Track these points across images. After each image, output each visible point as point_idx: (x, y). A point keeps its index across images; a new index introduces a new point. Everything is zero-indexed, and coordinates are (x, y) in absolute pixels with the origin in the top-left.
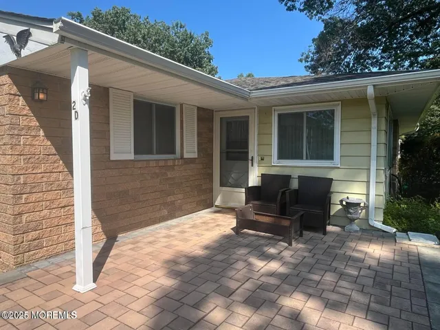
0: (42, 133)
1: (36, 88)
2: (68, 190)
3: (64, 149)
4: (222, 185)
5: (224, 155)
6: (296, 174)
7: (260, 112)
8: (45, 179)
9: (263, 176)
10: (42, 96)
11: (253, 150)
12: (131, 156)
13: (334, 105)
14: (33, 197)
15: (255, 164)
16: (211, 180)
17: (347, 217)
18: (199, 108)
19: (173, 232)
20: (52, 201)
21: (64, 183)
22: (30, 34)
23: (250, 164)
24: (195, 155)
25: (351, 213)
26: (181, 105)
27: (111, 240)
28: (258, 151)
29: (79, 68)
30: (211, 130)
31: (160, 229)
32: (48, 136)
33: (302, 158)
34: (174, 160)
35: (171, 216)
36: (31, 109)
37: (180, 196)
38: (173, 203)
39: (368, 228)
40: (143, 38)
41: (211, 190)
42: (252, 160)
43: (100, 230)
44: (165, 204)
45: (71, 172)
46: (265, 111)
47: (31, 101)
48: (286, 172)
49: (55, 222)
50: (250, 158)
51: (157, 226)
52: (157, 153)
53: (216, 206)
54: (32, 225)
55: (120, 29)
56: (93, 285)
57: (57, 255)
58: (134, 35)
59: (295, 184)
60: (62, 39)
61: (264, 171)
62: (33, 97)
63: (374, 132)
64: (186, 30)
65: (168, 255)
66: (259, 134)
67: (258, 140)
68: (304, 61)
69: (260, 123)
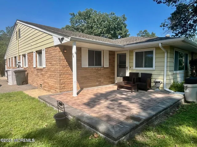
0: (65, 60)
1: (64, 50)
2: (71, 75)
3: (70, 64)
4: (117, 76)
5: (119, 66)
6: (140, 72)
7: (130, 52)
8: (66, 72)
9: (130, 73)
10: (65, 51)
11: (127, 65)
12: (87, 66)
13: (153, 49)
14: (63, 76)
15: (128, 69)
16: (114, 74)
17: (156, 87)
18: (109, 51)
19: (99, 89)
20: (67, 77)
21: (70, 73)
22: (64, 38)
23: (126, 69)
24: (108, 66)
25: (156, 85)
26: (103, 50)
27: (82, 89)
28: (129, 65)
29: (74, 46)
30: (114, 58)
31: (96, 88)
32: (66, 61)
33: (143, 67)
34: (101, 68)
35: (100, 85)
36: (63, 55)
37: (103, 79)
38: (100, 81)
39: (164, 90)
40: (97, 20)
41: (114, 78)
42: (127, 68)
43: (79, 86)
44: (98, 81)
45: (72, 70)
46: (131, 51)
47: (63, 53)
48: (137, 72)
49: (68, 83)
50: (126, 67)
51: (95, 87)
52: (95, 66)
53: (116, 83)
54: (63, 83)
55: (88, 18)
56: (77, 96)
57: (69, 91)
58: (93, 20)
59: (140, 76)
60: (71, 40)
61: (131, 71)
62: (63, 52)
63: (166, 58)
64: (115, 16)
65: (96, 92)
66: (129, 59)
67: (129, 61)
68: (162, 27)
69: (130, 55)
